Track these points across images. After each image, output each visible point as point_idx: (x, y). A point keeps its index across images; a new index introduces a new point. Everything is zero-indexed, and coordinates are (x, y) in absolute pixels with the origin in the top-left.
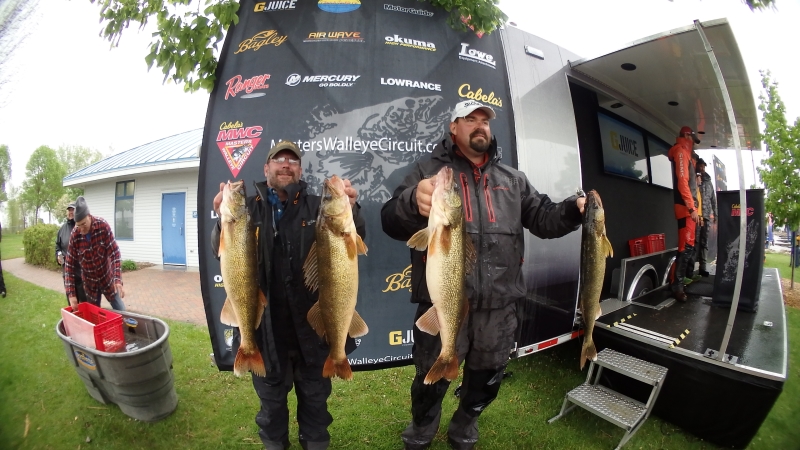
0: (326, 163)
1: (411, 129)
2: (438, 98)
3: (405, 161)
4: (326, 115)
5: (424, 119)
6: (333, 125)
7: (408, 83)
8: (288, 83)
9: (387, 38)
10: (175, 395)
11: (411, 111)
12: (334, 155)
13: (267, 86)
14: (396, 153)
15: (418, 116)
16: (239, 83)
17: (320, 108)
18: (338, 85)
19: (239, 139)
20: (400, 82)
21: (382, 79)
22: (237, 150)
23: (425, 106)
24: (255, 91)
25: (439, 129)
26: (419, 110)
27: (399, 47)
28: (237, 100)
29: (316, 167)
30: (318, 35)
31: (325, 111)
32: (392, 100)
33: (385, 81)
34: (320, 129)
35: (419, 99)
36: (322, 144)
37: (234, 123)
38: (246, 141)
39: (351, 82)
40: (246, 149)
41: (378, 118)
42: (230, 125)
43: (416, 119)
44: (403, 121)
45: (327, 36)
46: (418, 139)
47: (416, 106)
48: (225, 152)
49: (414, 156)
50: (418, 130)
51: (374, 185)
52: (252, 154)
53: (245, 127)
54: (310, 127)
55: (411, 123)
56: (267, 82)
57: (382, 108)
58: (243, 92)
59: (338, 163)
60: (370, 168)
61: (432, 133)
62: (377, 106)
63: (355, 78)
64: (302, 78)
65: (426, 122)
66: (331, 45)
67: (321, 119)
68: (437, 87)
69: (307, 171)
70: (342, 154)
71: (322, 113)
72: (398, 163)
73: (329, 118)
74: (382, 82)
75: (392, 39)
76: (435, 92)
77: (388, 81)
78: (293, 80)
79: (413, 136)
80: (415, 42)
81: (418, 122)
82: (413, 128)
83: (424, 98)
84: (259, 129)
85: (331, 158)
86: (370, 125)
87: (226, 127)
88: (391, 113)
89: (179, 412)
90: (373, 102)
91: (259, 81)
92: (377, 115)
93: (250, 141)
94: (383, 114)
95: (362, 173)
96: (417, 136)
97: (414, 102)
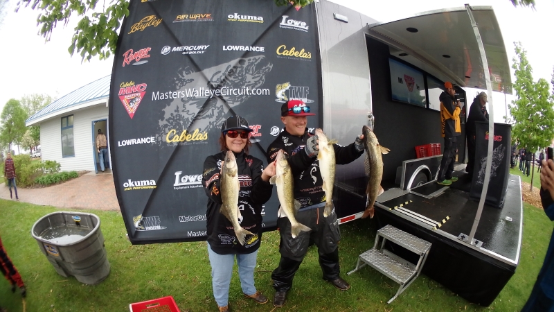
0: (187, 105)
1: (242, 80)
2: (262, 57)
3: (238, 101)
4: (187, 74)
5: (251, 72)
6: (192, 80)
7: (242, 48)
8: (162, 53)
9: (229, 16)
10: (108, 264)
11: (242, 68)
12: (193, 100)
13: (149, 56)
14: (232, 97)
15: (247, 70)
16: (131, 54)
17: (183, 69)
18: (195, 53)
19: (132, 93)
20: (236, 48)
21: (224, 47)
22: (131, 101)
23: (252, 63)
24: (142, 60)
25: (262, 78)
26: (248, 66)
27: (237, 22)
28: (130, 66)
29: (181, 109)
30: (183, 17)
31: (186, 71)
32: (230, 61)
33: (226, 48)
34: (183, 83)
35: (249, 58)
36: (185, 93)
37: (129, 83)
38: (137, 94)
39: (204, 50)
40: (137, 99)
41: (221, 74)
42: (127, 84)
43: (246, 73)
44: (237, 75)
45: (188, 18)
46: (246, 86)
47: (246, 64)
48: (125, 102)
49: (244, 98)
50: (247, 80)
51: (218, 118)
52: (141, 102)
53: (135, 84)
54: (177, 82)
55: (242, 75)
56: (149, 53)
57: (223, 67)
58: (134, 61)
59: (195, 105)
60: (215, 107)
61: (256, 82)
62: (220, 66)
63: (206, 47)
64: (172, 49)
65: (252, 75)
66: (191, 23)
67: (183, 76)
68: (262, 49)
69: (175, 111)
70: (198, 99)
71: (184, 72)
72: (233, 103)
73: (189, 75)
74: (224, 49)
75: (233, 17)
76: (260, 53)
77: (228, 47)
78: (166, 50)
79: (243, 85)
80: (249, 17)
81: (247, 75)
82: (243, 79)
83: (252, 58)
84: (145, 85)
85: (191, 102)
86: (214, 79)
87: (124, 86)
88: (229, 70)
89: (112, 275)
90: (217, 63)
91: (144, 52)
92: (220, 72)
93: (139, 94)
94: (223, 71)
95: (210, 111)
96: (246, 84)
97: (245, 61)
